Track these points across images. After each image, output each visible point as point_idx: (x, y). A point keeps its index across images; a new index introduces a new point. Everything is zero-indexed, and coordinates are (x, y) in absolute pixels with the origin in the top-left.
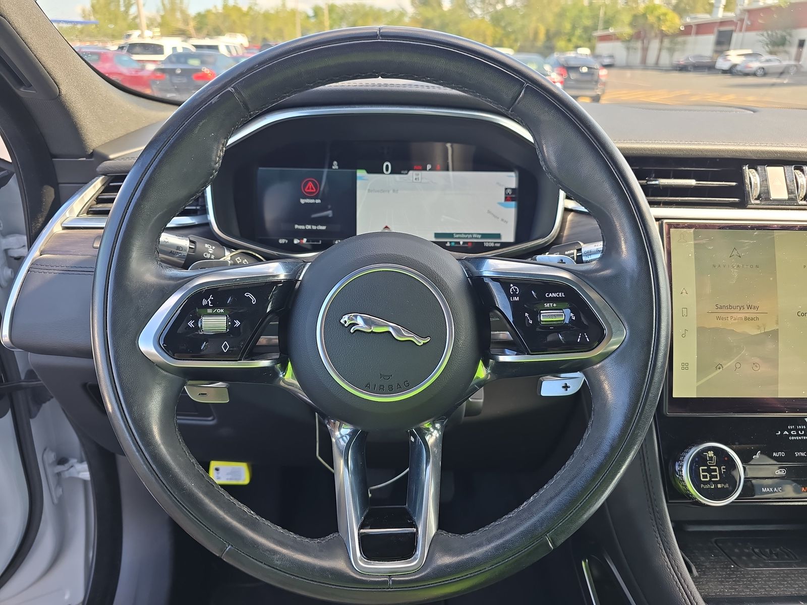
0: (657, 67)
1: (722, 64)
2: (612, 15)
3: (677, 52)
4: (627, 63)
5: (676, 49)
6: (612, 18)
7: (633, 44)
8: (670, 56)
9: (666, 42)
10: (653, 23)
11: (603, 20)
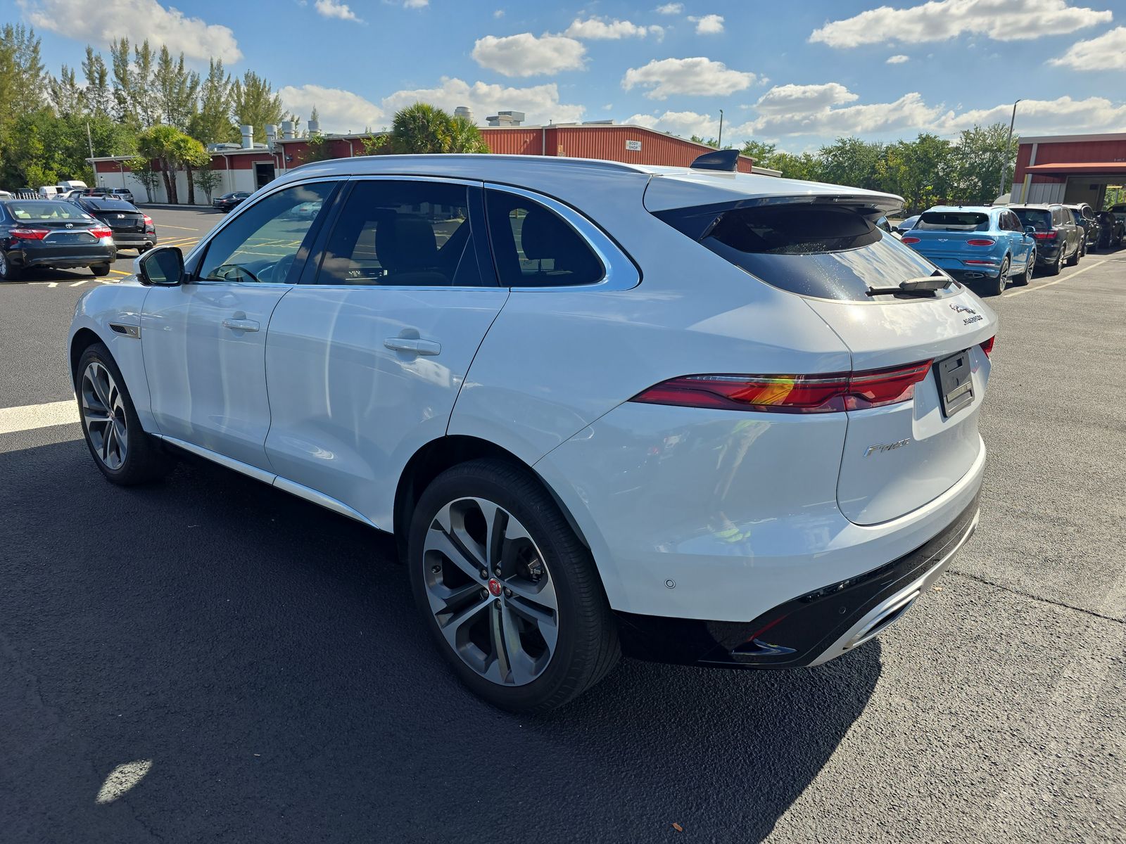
0: (191, 204)
2: (105, 134)
3: (213, 187)
4: (150, 199)
5: (212, 184)
6: (107, 137)
7: (152, 175)
8: (207, 192)
9: (196, 175)
10: (173, 151)
11: (93, 139)
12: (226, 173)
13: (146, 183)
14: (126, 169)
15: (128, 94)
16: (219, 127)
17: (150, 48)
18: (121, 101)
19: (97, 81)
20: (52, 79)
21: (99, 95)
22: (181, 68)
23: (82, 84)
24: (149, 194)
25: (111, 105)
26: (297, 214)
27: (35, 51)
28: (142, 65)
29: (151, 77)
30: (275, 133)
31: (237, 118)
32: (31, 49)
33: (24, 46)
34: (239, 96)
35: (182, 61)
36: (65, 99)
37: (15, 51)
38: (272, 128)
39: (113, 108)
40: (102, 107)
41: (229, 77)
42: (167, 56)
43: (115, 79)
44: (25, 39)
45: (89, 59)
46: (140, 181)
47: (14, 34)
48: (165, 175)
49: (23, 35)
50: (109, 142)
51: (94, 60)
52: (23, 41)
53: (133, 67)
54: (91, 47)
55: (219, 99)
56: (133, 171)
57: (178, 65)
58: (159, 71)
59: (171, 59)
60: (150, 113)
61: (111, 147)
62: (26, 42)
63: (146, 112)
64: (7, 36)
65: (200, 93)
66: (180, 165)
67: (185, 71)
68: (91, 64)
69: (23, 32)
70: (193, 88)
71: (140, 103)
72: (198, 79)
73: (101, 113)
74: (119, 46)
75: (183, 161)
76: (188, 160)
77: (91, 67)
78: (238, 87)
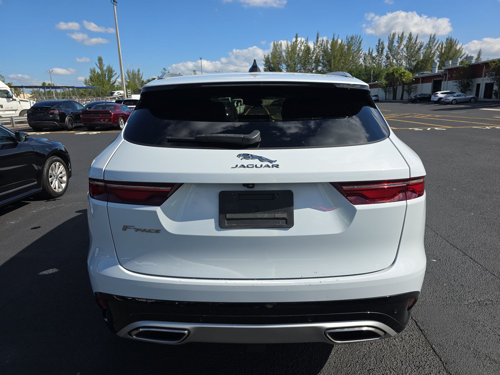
0: (402, 101)
1: (434, 98)
2: (378, 73)
3: (412, 92)
4: (386, 98)
5: (412, 90)
6: (378, 74)
7: (389, 89)
8: (409, 94)
9: (406, 87)
10: (398, 77)
11: (373, 75)
12: (419, 85)
13: (386, 92)
14: (380, 87)
15: (391, 56)
16: (428, 65)
17: (404, 35)
18: (388, 58)
19: (380, 52)
20: (365, 53)
21: (380, 57)
22: (416, 40)
23: (375, 54)
24: (386, 96)
25: (384, 60)
26: (444, 101)
27: (360, 44)
28: (400, 42)
29: (402, 47)
30: (450, 64)
31: (438, 59)
32: (359, 43)
33: (356, 42)
34: (442, 49)
35: (417, 37)
36: (368, 61)
37: (353, 45)
38: (449, 62)
39: (384, 62)
40: (380, 62)
41: (438, 41)
42: (411, 37)
43: (387, 50)
44: (357, 40)
45: (379, 43)
46: (383, 91)
47: (354, 38)
48: (394, 88)
49: (357, 38)
50: (379, 76)
51: (381, 43)
52: (356, 41)
53: (396, 44)
54: (381, 38)
55: (431, 52)
56: (381, 87)
57: (415, 40)
58: (407, 43)
59: (413, 37)
60: (398, 62)
61: (379, 78)
62: (357, 41)
63: (397, 62)
64: (351, 40)
65: (423, 51)
66: (400, 83)
67: (418, 42)
68: (379, 45)
69: (357, 37)
70: (419, 49)
71: (395, 58)
72: (423, 44)
73: (379, 65)
74: (392, 36)
75: (402, 82)
76: (404, 81)
77: (379, 46)
78: (442, 45)
